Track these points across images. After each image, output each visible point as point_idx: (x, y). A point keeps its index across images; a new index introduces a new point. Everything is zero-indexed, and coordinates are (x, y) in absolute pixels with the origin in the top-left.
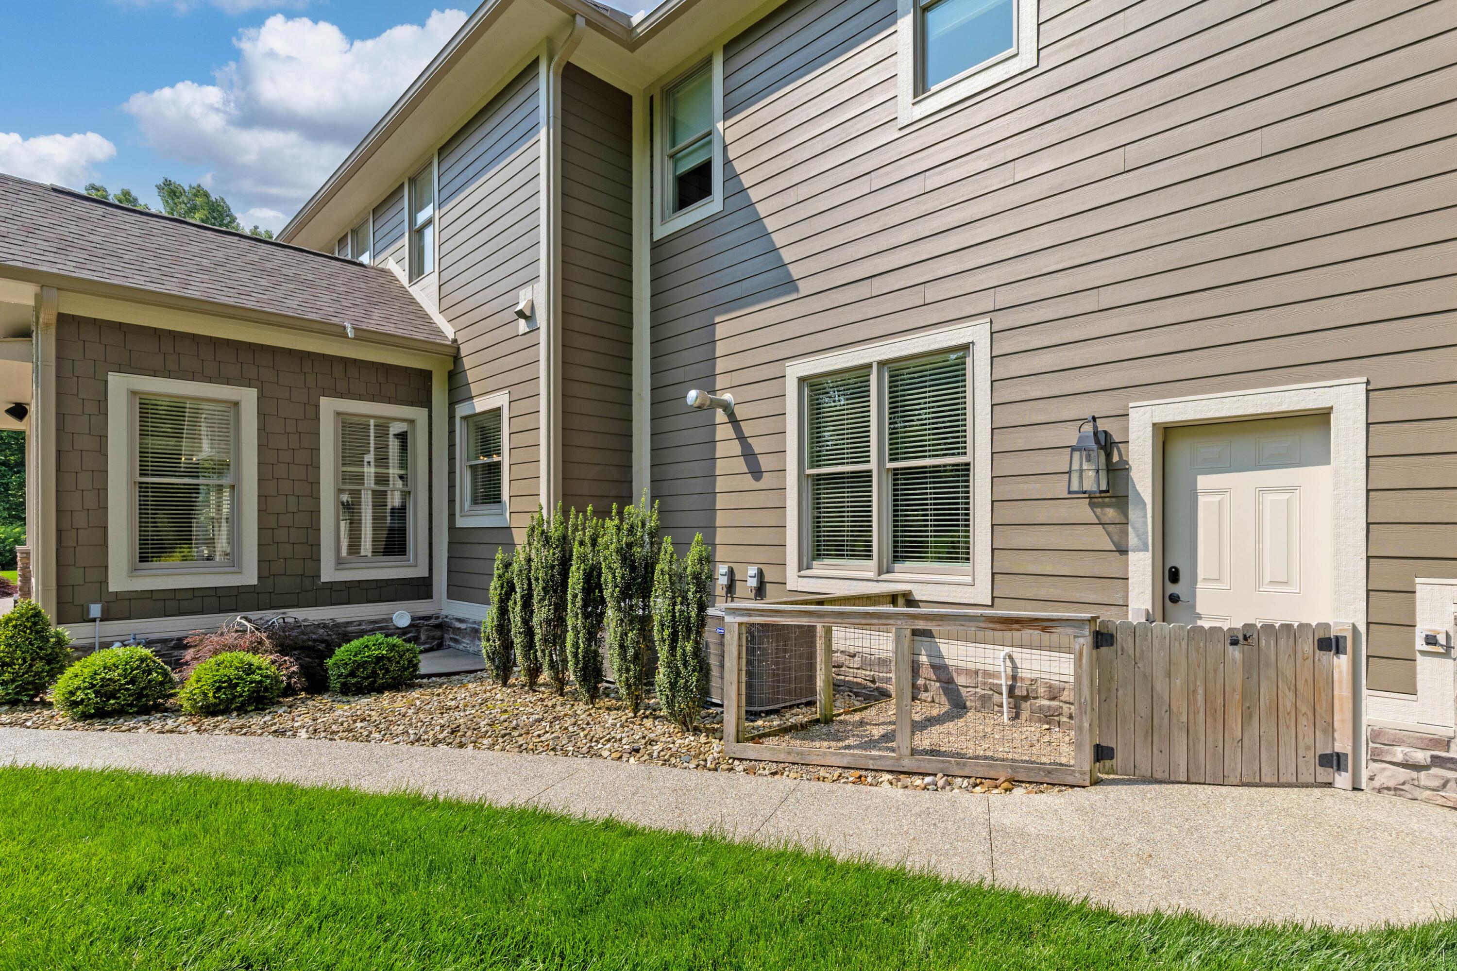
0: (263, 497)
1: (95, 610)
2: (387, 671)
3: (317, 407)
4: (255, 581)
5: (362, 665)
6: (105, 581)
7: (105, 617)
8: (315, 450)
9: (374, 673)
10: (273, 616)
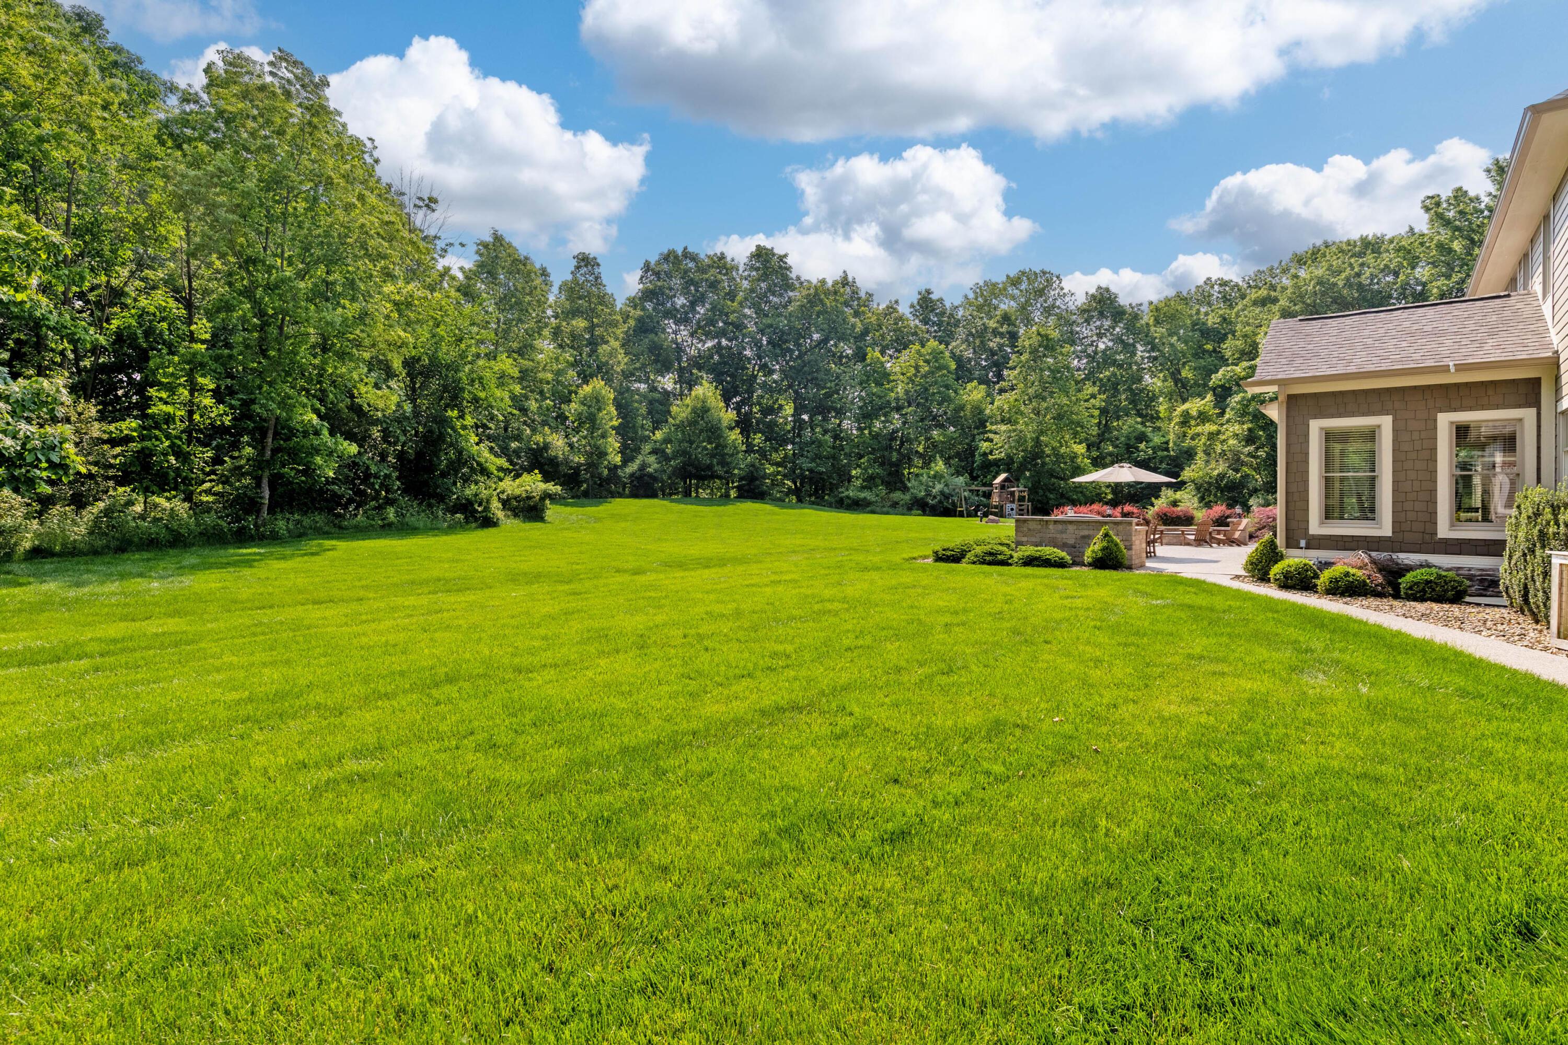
0: (1396, 482)
1: (1303, 543)
2: (1434, 590)
3: (1435, 420)
4: (1390, 534)
5: (1417, 584)
6: (1307, 529)
7: (1307, 548)
8: (1433, 450)
9: (1424, 590)
10: (1382, 556)
